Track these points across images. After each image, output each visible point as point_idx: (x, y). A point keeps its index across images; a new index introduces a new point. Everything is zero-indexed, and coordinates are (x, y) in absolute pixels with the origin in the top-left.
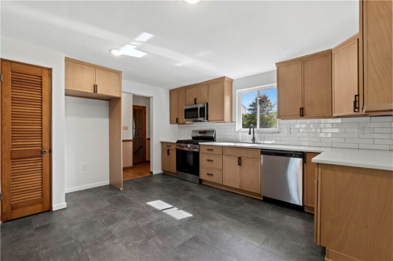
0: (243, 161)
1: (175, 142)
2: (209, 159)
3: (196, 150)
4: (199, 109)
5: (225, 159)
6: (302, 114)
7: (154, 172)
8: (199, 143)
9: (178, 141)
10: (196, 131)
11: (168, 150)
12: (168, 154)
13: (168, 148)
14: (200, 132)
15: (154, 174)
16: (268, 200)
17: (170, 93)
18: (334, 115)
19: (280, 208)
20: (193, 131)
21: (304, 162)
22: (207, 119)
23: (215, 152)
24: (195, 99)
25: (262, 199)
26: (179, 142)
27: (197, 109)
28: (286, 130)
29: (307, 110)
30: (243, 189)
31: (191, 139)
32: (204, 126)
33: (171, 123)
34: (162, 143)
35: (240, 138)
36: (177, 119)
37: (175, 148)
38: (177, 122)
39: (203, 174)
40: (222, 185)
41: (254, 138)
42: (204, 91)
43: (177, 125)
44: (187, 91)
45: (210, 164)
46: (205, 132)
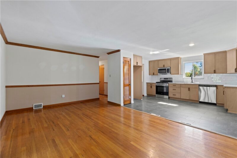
0: (191, 89)
1: (155, 83)
2: (174, 89)
4: (167, 69)
5: (182, 89)
6: (215, 72)
8: (169, 83)
10: (163, 78)
11: (151, 86)
12: (151, 88)
13: (151, 85)
14: (165, 79)
15: (145, 96)
17: (149, 62)
18: (227, 73)
20: (160, 78)
21: (217, 88)
22: (171, 73)
23: (177, 86)
24: (164, 65)
25: (199, 102)
26: (157, 83)
27: (165, 69)
28: (206, 78)
29: (217, 71)
31: (160, 81)
32: (168, 76)
33: (149, 75)
34: (147, 83)
35: (185, 81)
36: (154, 73)
37: (155, 85)
38: (154, 74)
39: (171, 95)
40: (181, 99)
41: (192, 81)
42: (169, 62)
43: (151, 76)
44: (159, 62)
45: (174, 91)
46: (167, 79)
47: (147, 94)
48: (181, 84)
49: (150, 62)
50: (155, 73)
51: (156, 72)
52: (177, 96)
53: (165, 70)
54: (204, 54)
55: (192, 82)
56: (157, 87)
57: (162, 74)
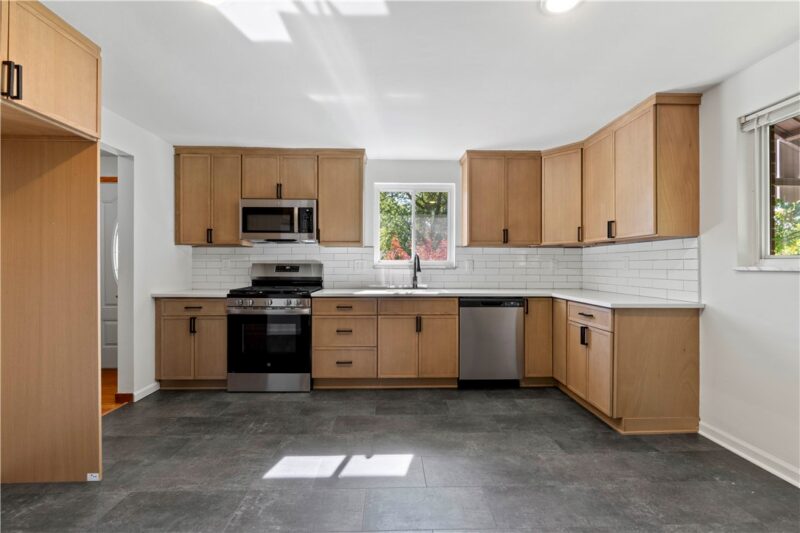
0: (425, 323)
1: (224, 294)
2: (342, 327)
3: (306, 311)
4: (296, 212)
5: (384, 323)
7: (135, 394)
8: (313, 295)
9: (231, 291)
10: (265, 266)
11: (193, 320)
12: (193, 330)
13: (192, 313)
14: (281, 268)
15: (136, 400)
16: (467, 386)
18: (544, 243)
19: (493, 392)
20: (254, 265)
21: (526, 312)
22: (318, 238)
23: (357, 311)
24: (279, 186)
25: (456, 386)
26: (234, 294)
27: (290, 211)
28: (466, 264)
30: (426, 376)
31: (250, 285)
32: (299, 251)
33: (178, 241)
34: (157, 299)
35: (383, 279)
36: (209, 231)
37: (221, 310)
38: (210, 239)
39: (324, 363)
40: (377, 380)
41: (415, 278)
42: (307, 172)
43: (189, 248)
44: (247, 161)
45: (343, 340)
46: (295, 268)
47: (159, 381)
48: (377, 298)
49: (181, 153)
50: (222, 234)
51: (228, 224)
52: (361, 367)
53: (288, 217)
54: (468, 152)
55: (415, 287)
56: (235, 323)
57: (269, 240)
